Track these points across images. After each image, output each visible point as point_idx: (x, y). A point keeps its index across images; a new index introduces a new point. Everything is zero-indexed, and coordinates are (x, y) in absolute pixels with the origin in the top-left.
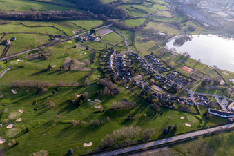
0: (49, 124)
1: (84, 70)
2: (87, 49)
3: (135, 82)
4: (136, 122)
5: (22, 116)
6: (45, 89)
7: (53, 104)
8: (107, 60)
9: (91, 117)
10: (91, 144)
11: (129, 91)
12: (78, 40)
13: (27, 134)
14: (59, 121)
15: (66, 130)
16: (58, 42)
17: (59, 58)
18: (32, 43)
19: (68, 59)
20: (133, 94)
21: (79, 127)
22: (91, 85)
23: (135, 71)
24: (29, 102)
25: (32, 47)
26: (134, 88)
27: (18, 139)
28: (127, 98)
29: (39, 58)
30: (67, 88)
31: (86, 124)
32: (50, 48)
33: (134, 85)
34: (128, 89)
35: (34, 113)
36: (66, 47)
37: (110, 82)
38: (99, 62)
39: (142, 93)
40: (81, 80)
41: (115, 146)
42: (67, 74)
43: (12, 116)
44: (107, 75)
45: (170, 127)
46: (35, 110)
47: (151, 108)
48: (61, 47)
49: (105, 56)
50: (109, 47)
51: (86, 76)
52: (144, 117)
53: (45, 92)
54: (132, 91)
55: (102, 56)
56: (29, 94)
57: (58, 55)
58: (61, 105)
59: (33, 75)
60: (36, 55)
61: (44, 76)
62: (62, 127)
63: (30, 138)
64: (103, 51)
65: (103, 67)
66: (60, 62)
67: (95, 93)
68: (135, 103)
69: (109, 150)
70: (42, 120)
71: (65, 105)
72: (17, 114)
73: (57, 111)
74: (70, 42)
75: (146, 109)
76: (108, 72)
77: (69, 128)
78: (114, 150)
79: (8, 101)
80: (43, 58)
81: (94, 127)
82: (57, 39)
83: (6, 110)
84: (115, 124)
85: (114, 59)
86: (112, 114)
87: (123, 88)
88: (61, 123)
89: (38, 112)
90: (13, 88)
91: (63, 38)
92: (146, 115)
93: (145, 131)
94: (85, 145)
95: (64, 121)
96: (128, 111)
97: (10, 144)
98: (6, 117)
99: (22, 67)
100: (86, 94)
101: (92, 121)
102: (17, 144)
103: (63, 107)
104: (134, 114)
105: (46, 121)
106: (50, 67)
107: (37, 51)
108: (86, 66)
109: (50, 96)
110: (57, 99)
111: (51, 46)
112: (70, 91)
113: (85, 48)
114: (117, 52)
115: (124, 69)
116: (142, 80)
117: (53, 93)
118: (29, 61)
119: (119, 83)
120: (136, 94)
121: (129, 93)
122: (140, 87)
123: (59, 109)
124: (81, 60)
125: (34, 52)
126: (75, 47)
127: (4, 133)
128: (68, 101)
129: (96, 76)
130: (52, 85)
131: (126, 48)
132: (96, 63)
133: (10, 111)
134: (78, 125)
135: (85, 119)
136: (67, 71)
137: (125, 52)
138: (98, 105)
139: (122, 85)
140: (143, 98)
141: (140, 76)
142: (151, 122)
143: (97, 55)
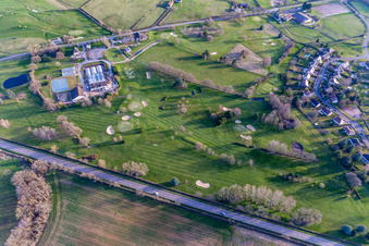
0: (167, 133)
1: (255, 71)
2: (279, 37)
3: (339, 120)
4: (297, 188)
5: (143, 111)
6: (185, 85)
7: (184, 110)
8: (307, 64)
9: (227, 148)
10: (207, 186)
11: (316, 132)
12: (273, 18)
13: (138, 136)
14: (181, 134)
15: (184, 150)
16: (238, 16)
17: (227, 43)
18: (199, 11)
19: (240, 48)
20: (322, 139)
21: (203, 155)
22: (254, 99)
23: (352, 99)
24: (158, 96)
25: (197, 16)
26: (330, 130)
27: (126, 137)
28: (305, 142)
29: (199, 36)
30: (216, 93)
31: (214, 154)
32: (220, 24)
33: (332, 126)
34: (316, 127)
35: (157, 112)
36: (246, 27)
37: (288, 106)
38: (290, 64)
39: (341, 146)
40: (242, 86)
41: (239, 207)
42: (225, 70)
43: (134, 106)
44: (291, 92)
45: (360, 229)
46: (161, 108)
47: (344, 178)
48: (238, 25)
49: (307, 56)
50: (324, 40)
51: (253, 83)
52: (317, 187)
53: (183, 89)
54: (323, 134)
55: (300, 55)
56: (163, 84)
57: (227, 38)
58: (195, 114)
59: (180, 59)
60: (197, 31)
61: (193, 65)
62: (181, 145)
63: (138, 142)
64: (308, 46)
65: (290, 75)
66: (225, 49)
67: (253, 113)
68: (314, 157)
69: (228, 209)
70: (162, 125)
71: (200, 117)
72: (138, 105)
73: (186, 121)
74: (257, 19)
75: (330, 177)
76: (295, 87)
77: (189, 150)
78: (235, 211)
79: (136, 86)
80: (203, 37)
81: (224, 165)
82: (239, 10)
83: (129, 97)
84: (259, 175)
85: (320, 65)
86: (262, 157)
87: (308, 123)
88: (183, 139)
89: (162, 113)
90: (149, 70)
91: (249, 9)
92: (322, 185)
93: (303, 210)
94: (199, 183)
95: (188, 138)
96: (293, 165)
97: (115, 139)
98: (126, 106)
99: (171, 44)
100: (238, 111)
101: (224, 155)
102: (123, 142)
103: (196, 118)
104: (302, 174)
105: (166, 128)
106: (206, 53)
107: (200, 25)
108: (263, 65)
109: (186, 96)
110: (194, 103)
111: (224, 20)
112: (217, 98)
113: (276, 35)
114: (335, 54)
115: (329, 90)
116: (357, 121)
117: (193, 93)
118: (185, 37)
119: (306, 111)
120: (326, 142)
121: (313, 136)
122: (343, 132)
123: (189, 119)
124: (258, 54)
125: (195, 26)
126: (261, 29)
127: (117, 124)
128: (207, 112)
129: (269, 88)
130: (197, 81)
131: (359, 50)
132: (282, 66)
133: (133, 99)
134: (202, 151)
135: (217, 148)
136: (228, 66)
137: (353, 57)
138: (247, 134)
139: (307, 117)
140: (336, 155)
141: (357, 112)
142: (328, 202)
143: (293, 51)
